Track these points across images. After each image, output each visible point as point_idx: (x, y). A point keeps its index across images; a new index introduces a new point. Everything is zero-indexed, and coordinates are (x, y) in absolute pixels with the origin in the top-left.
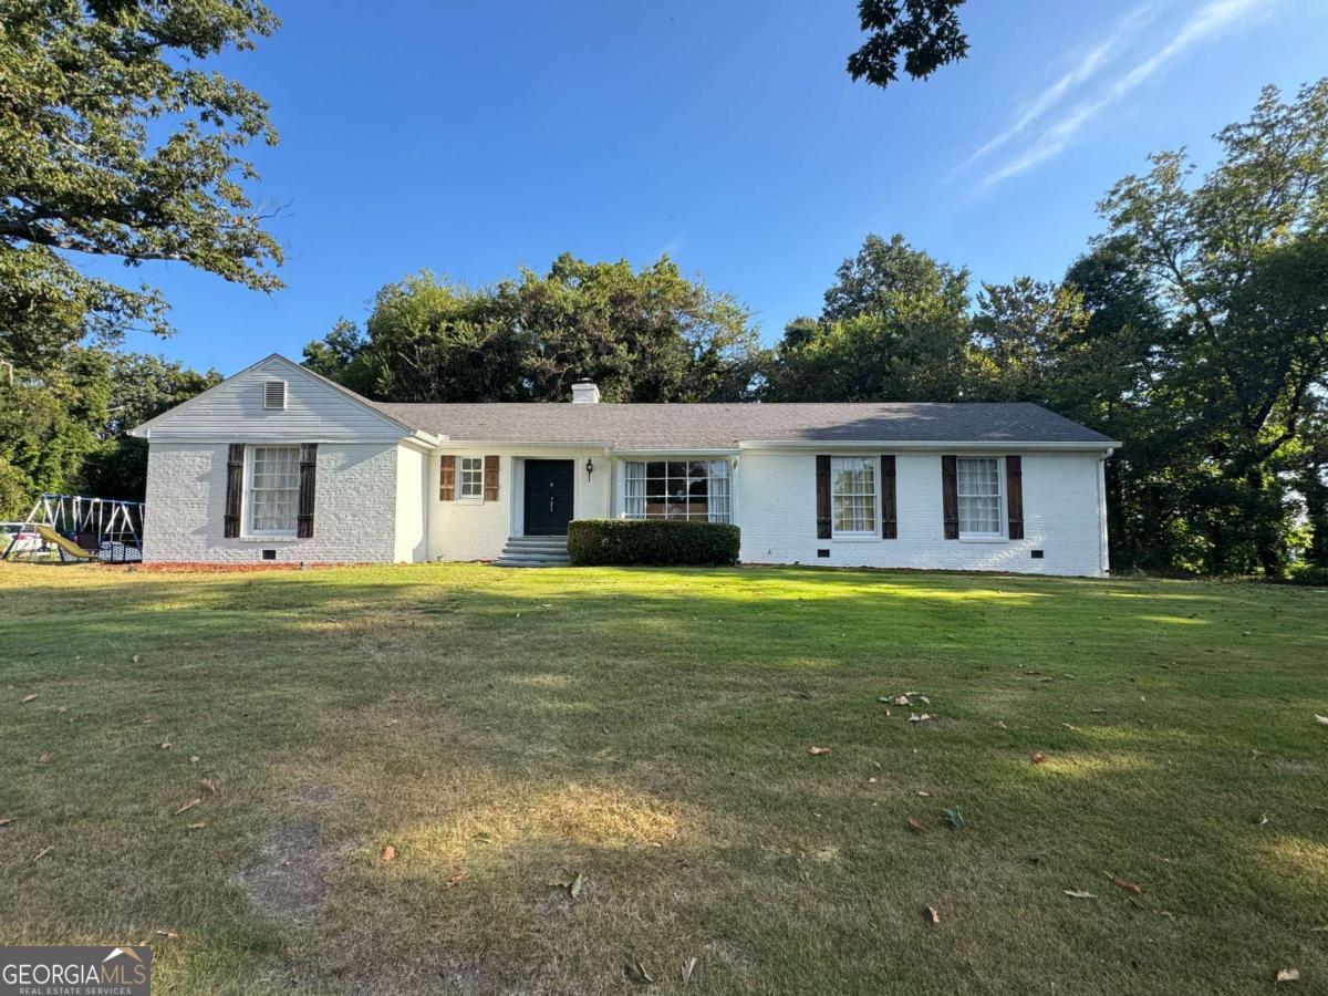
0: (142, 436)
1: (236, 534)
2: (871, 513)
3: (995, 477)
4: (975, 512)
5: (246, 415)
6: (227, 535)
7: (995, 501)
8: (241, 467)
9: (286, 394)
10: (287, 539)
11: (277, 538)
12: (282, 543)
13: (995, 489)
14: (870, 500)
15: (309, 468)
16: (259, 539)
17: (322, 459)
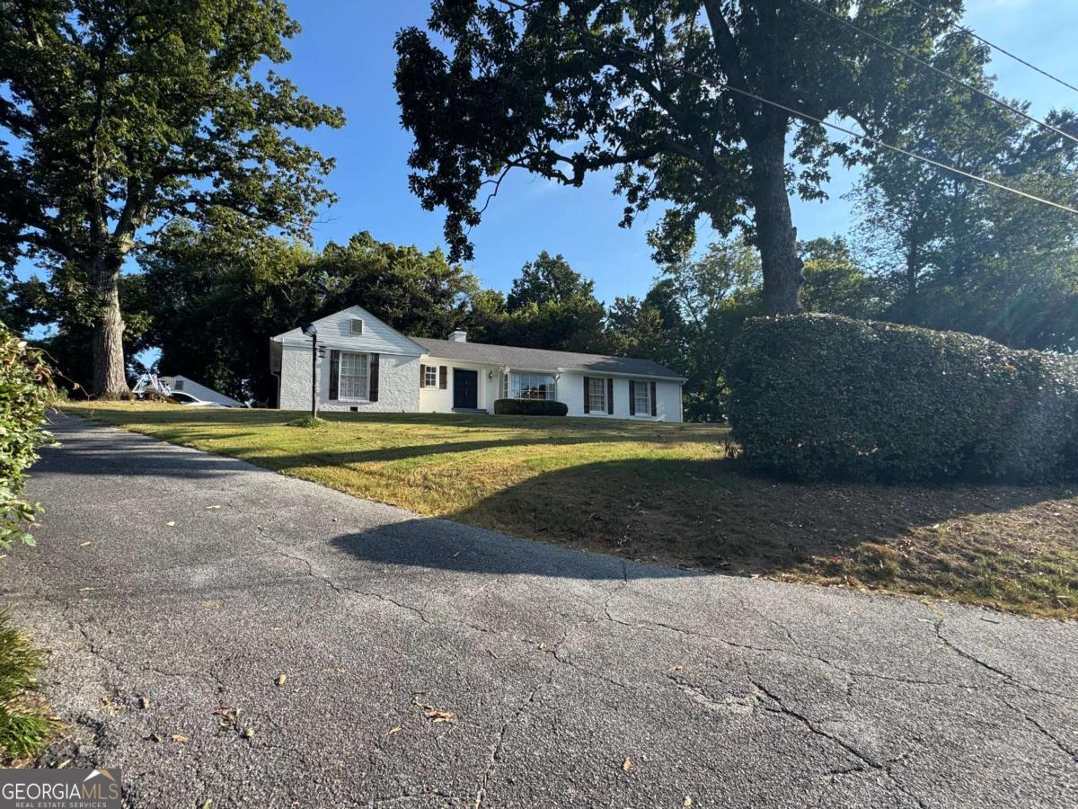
0: (279, 341)
1: (336, 398)
2: (603, 403)
3: (646, 390)
4: (639, 405)
5: (342, 335)
6: (331, 398)
7: (646, 400)
8: (338, 363)
9: (363, 327)
10: (363, 401)
11: (359, 401)
12: (361, 404)
13: (646, 396)
14: (602, 397)
15: (375, 366)
16: (349, 401)
17: (381, 361)
